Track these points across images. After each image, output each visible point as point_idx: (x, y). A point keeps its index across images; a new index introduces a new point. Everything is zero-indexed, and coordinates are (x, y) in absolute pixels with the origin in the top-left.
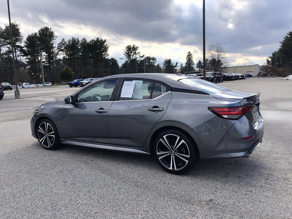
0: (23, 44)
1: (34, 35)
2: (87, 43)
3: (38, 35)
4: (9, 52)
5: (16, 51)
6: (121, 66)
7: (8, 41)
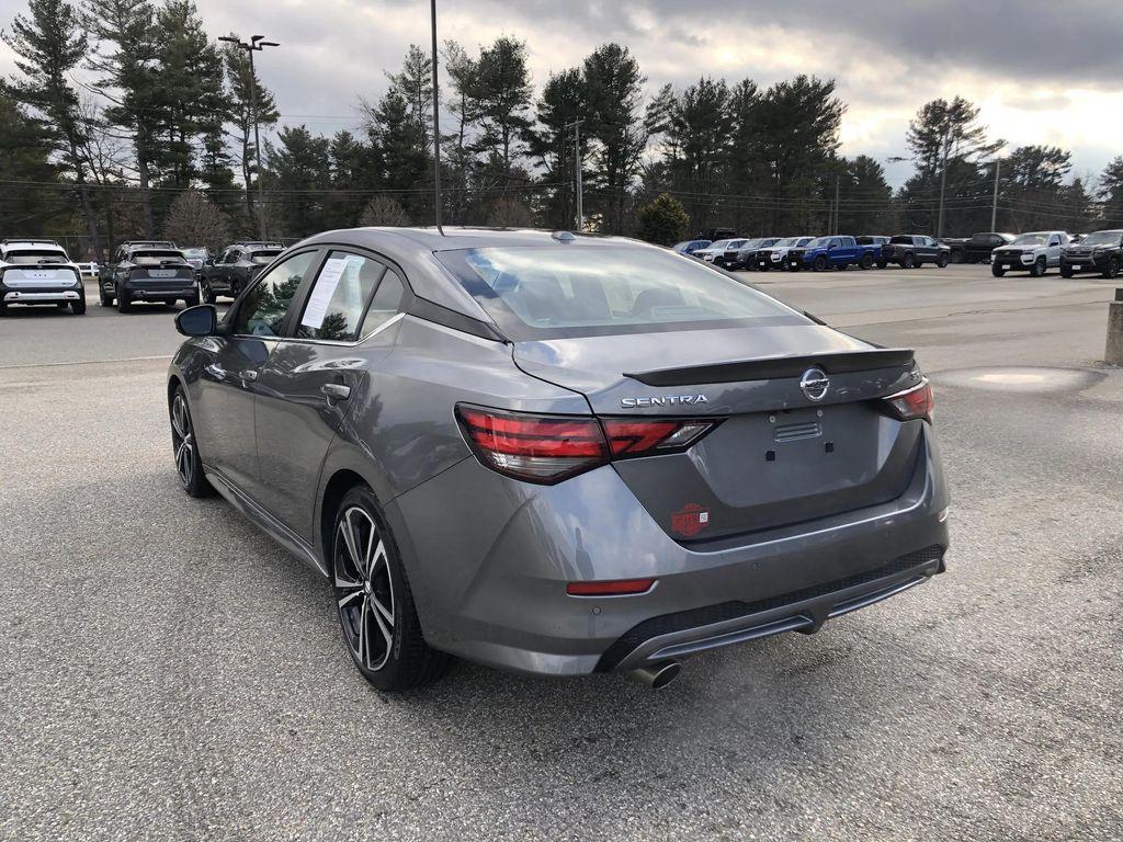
0: (531, 114)
1: (569, 78)
2: (756, 98)
3: (581, 76)
4: (489, 141)
5: (509, 138)
6: (902, 189)
7: (487, 103)
